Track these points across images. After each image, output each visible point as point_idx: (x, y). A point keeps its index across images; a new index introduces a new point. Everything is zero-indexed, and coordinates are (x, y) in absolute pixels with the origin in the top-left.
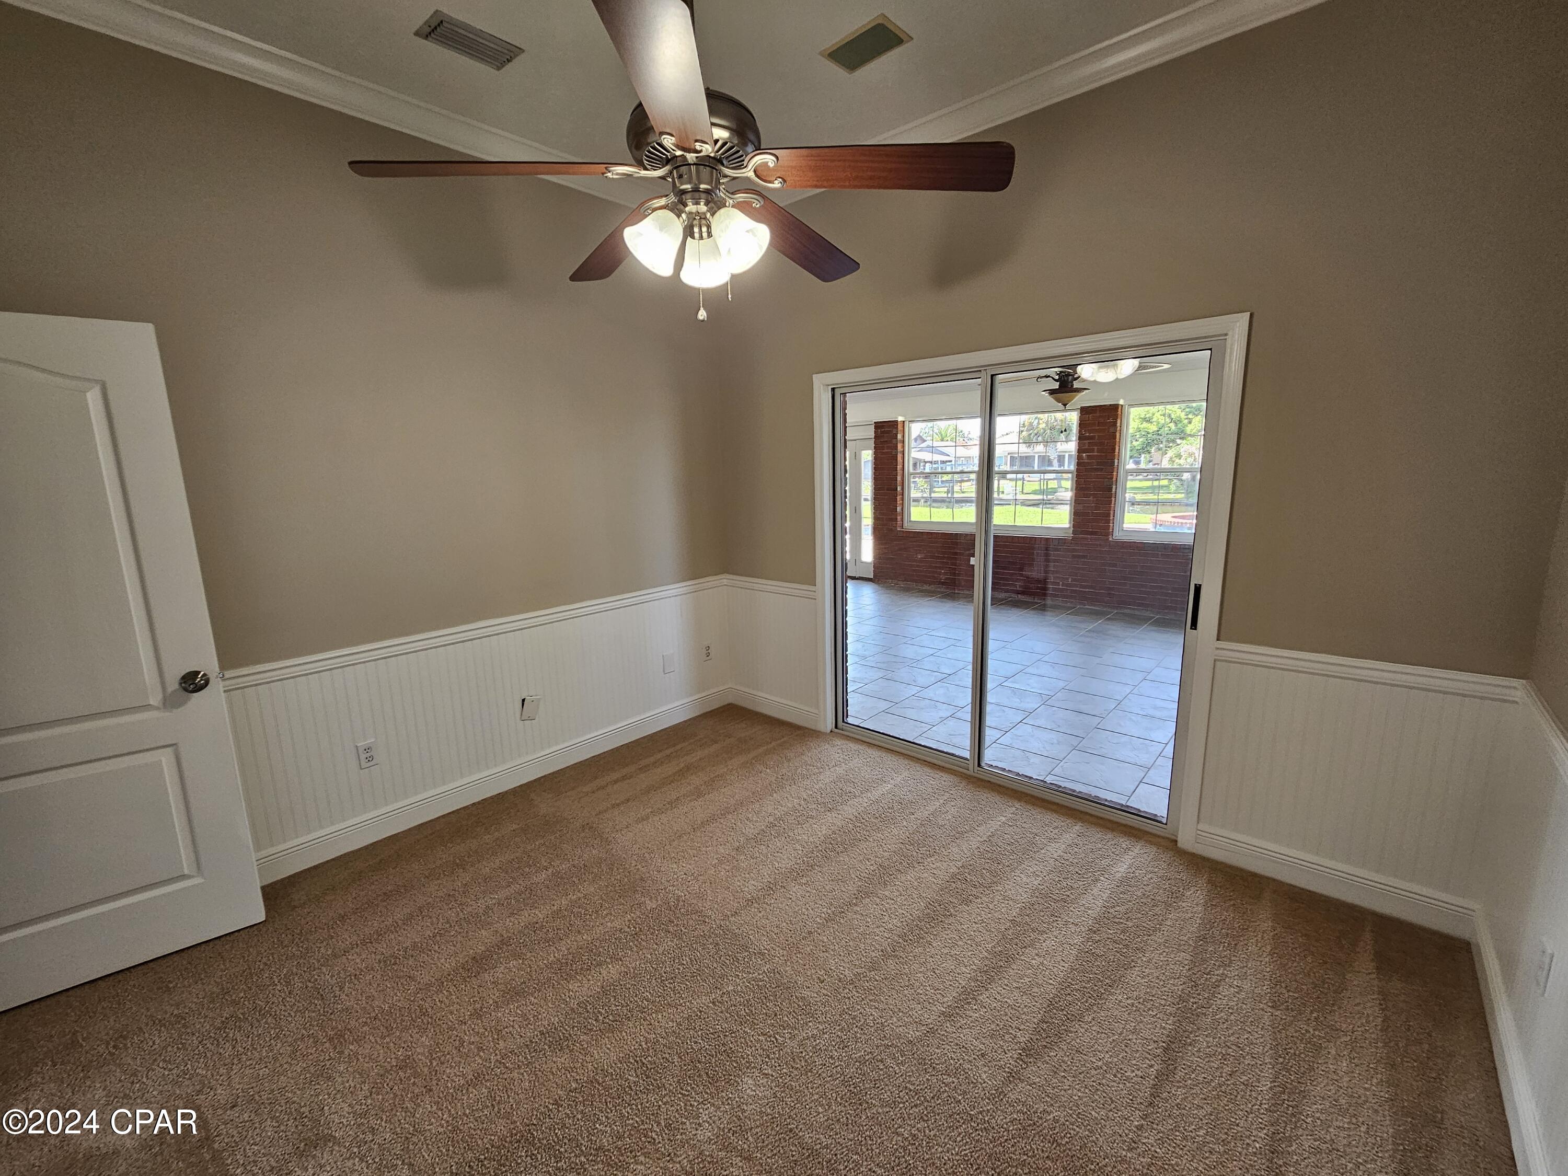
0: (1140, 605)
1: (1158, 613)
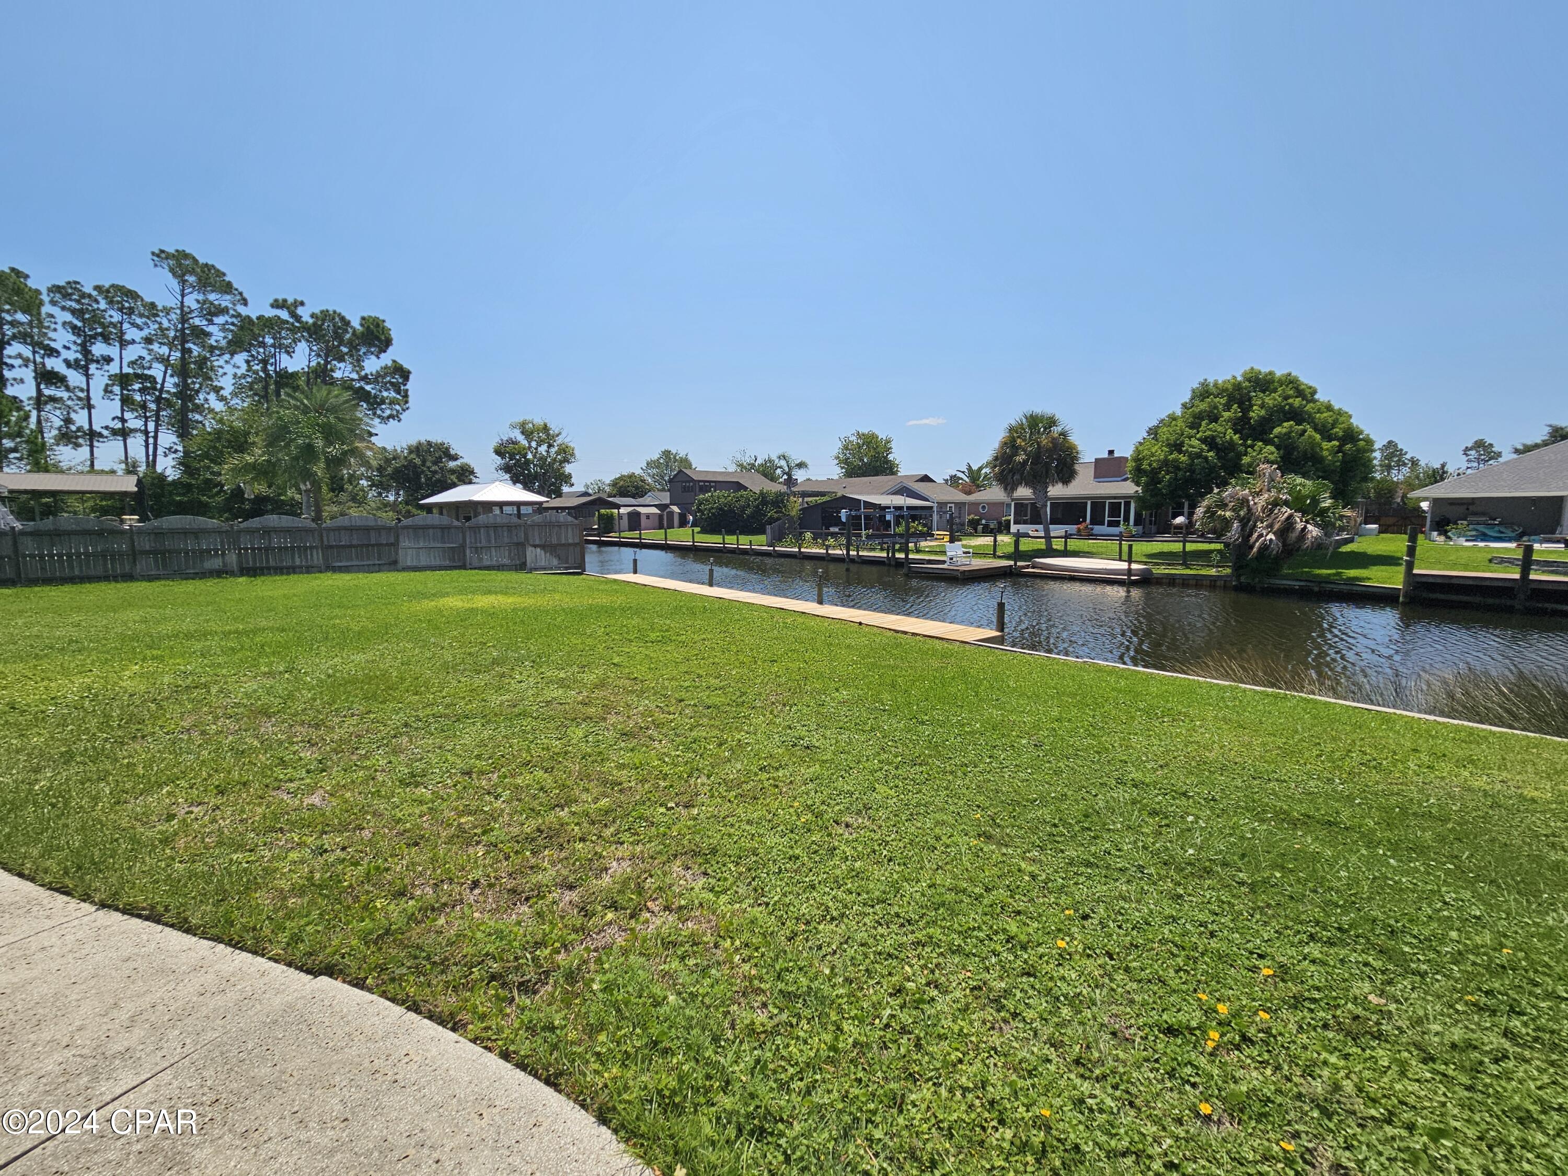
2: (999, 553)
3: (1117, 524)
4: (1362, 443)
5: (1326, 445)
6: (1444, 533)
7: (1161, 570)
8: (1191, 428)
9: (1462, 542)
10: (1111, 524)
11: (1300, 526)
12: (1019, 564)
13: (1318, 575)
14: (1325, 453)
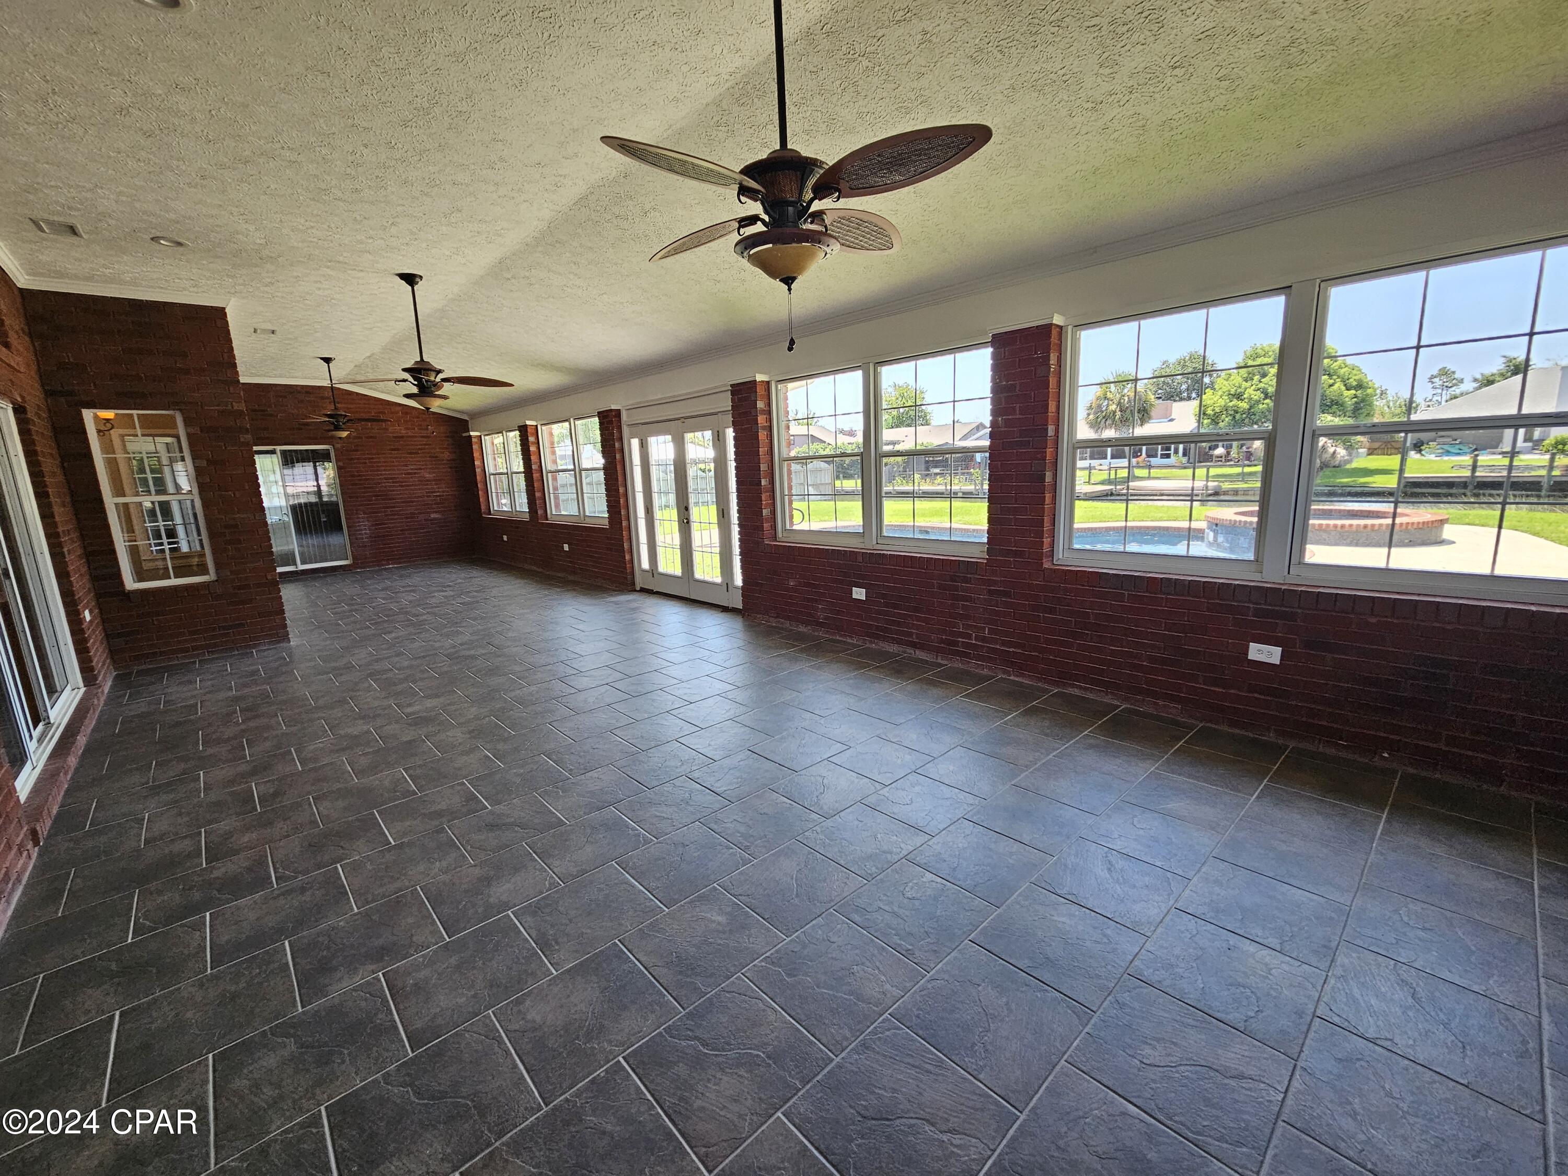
0: (1094, 682)
1: (1126, 700)
2: (1092, 481)
3: (1168, 456)
4: (1369, 391)
5: (1347, 393)
6: (1420, 451)
7: (1226, 486)
8: (1246, 381)
9: (1432, 457)
10: (1163, 456)
11: (1331, 450)
12: (1118, 487)
13: (1340, 483)
14: (1347, 399)
